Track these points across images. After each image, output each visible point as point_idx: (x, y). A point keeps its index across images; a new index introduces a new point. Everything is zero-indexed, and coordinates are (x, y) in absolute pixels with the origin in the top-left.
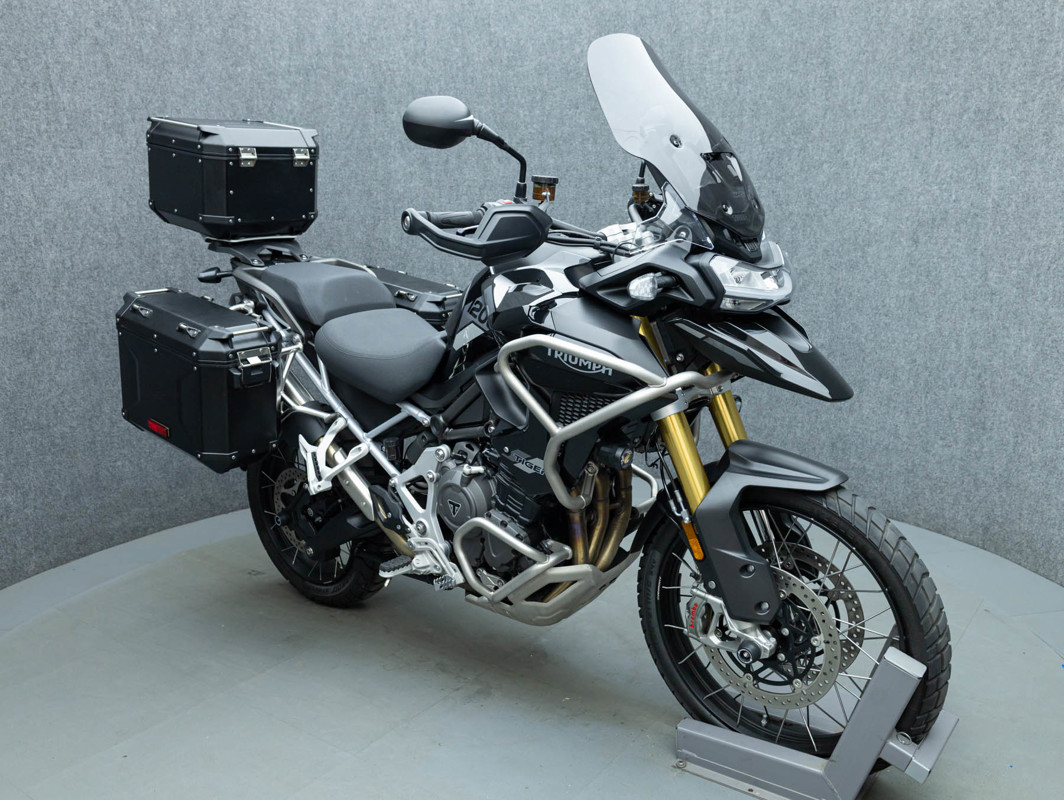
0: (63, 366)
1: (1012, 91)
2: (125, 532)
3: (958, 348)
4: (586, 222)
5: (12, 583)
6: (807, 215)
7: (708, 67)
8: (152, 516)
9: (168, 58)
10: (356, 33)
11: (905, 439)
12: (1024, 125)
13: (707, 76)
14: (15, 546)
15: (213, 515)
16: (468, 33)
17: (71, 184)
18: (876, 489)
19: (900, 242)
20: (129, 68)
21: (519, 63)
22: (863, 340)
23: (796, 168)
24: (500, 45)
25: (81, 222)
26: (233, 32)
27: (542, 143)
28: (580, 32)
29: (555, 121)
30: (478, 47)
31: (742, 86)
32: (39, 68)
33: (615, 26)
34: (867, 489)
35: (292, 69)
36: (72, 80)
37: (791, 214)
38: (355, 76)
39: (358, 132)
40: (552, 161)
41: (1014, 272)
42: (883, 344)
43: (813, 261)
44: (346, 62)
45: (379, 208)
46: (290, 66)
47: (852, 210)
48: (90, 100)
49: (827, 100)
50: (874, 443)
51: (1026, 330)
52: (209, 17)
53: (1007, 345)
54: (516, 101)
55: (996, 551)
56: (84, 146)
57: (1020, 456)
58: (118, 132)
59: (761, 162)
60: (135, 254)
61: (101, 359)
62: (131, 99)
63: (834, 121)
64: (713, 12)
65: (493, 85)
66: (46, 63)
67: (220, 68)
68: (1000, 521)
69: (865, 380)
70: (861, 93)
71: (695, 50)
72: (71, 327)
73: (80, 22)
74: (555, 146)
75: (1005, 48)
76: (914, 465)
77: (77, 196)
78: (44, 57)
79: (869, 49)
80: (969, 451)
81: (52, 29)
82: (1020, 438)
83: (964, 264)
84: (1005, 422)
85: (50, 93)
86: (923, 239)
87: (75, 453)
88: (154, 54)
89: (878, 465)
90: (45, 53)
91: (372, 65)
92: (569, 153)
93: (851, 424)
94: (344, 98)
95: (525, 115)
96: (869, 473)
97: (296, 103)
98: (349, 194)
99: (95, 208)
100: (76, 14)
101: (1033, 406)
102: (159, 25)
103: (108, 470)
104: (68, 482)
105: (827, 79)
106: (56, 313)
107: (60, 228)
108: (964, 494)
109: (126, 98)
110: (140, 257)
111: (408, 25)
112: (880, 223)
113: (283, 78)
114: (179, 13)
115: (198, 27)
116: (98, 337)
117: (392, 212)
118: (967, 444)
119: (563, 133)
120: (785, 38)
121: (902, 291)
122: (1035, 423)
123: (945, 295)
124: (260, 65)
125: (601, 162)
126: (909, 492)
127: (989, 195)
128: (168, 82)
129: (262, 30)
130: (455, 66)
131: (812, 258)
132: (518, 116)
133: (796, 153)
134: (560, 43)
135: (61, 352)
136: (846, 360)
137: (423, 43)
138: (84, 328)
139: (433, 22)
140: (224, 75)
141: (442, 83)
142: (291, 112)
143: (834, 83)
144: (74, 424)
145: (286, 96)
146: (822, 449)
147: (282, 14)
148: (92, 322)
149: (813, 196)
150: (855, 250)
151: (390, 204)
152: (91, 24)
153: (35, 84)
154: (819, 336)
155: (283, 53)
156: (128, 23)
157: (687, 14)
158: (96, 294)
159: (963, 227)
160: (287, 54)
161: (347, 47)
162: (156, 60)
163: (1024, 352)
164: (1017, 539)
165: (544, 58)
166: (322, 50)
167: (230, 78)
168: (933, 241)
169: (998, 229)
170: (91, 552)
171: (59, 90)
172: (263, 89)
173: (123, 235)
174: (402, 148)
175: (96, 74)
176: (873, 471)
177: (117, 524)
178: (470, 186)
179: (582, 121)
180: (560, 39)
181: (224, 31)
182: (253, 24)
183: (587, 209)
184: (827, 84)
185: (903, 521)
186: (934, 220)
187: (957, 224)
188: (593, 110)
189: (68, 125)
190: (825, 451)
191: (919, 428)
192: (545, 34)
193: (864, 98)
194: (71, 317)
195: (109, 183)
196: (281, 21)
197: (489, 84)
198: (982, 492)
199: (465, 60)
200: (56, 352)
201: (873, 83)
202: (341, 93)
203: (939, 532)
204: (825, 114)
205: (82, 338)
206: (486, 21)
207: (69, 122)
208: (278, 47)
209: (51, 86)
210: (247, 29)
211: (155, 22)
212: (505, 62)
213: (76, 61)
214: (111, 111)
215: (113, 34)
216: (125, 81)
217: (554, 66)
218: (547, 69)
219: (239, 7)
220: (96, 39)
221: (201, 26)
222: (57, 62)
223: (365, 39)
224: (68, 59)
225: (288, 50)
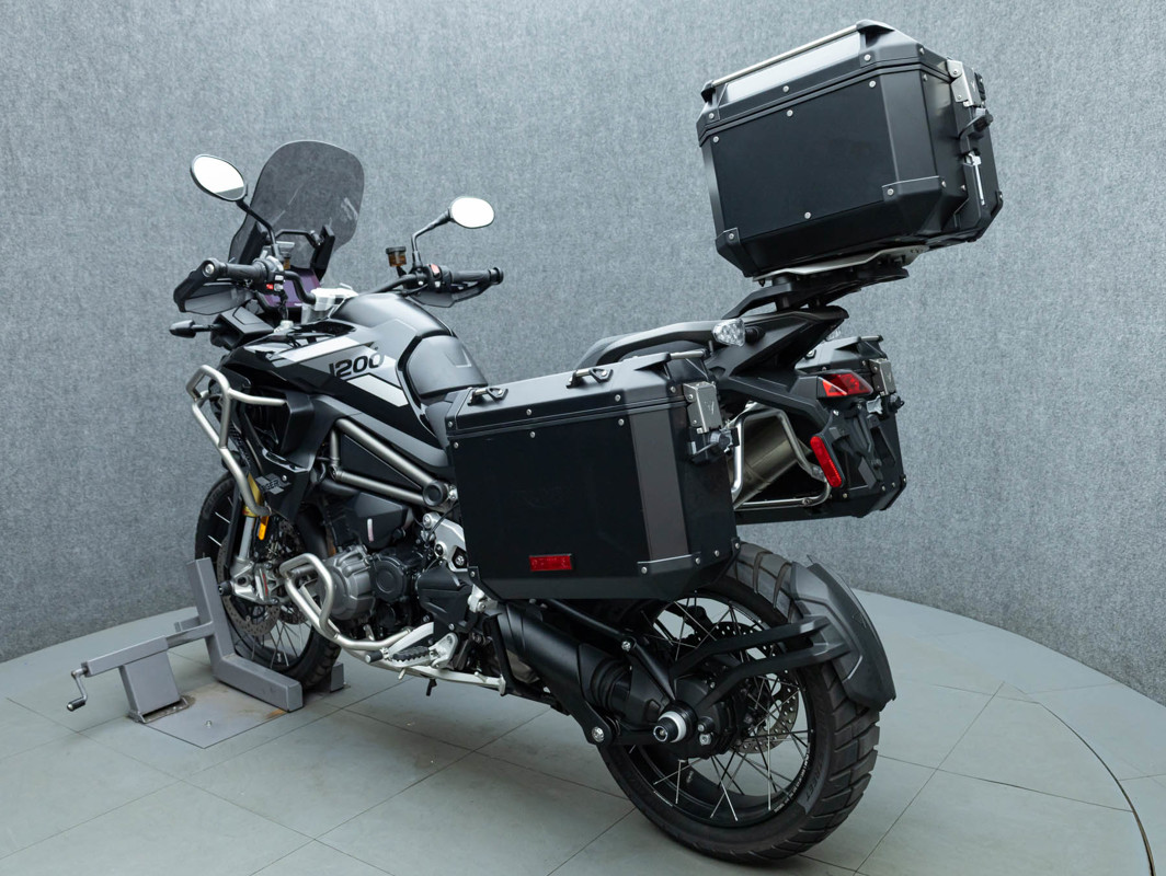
0: (17, 443)
1: (1013, 145)
2: (82, 625)
3: (971, 415)
4: (581, 290)
8: (112, 607)
9: (135, 122)
10: (335, 95)
11: (920, 514)
12: (1026, 180)
15: (179, 608)
16: (455, 94)
17: (30, 254)
18: (892, 569)
19: (909, 305)
20: (94, 132)
21: (508, 125)
24: (488, 106)
25: (39, 292)
26: (205, 95)
27: (533, 208)
28: (571, 93)
29: (546, 185)
30: (465, 108)
33: (608, 86)
34: (883, 571)
35: (268, 133)
36: (33, 145)
40: (544, 227)
41: (1023, 333)
44: (324, 125)
45: (359, 278)
48: (52, 165)
50: (889, 520)
51: (1037, 392)
52: (179, 80)
53: (1020, 410)
54: (505, 165)
55: (1017, 631)
56: (45, 213)
57: (1037, 527)
58: (80, 198)
60: (97, 326)
61: (60, 437)
62: (95, 164)
64: (709, 70)
65: (480, 148)
66: (5, 127)
67: (190, 132)
68: (1020, 597)
72: (27, 403)
73: (42, 84)
74: (547, 210)
75: (1004, 101)
76: (930, 542)
77: (37, 264)
80: (986, 523)
81: (14, 91)
82: (1036, 507)
83: (973, 326)
84: (1021, 492)
85: (10, 158)
86: (930, 301)
87: (29, 537)
88: (121, 117)
89: (894, 544)
90: (5, 116)
92: (562, 218)
94: (324, 162)
95: (515, 180)
96: (885, 552)
99: (55, 277)
100: (38, 76)
101: (1047, 472)
102: (126, 87)
103: (65, 557)
104: (21, 568)
106: (11, 387)
107: (17, 298)
108: (983, 570)
109: (91, 163)
110: (103, 330)
111: (390, 86)
113: (258, 141)
114: (147, 75)
115: (167, 90)
116: (56, 414)
118: (983, 517)
119: (555, 198)
121: (912, 357)
122: (1050, 491)
123: (955, 359)
124: (233, 129)
125: (596, 227)
126: (928, 571)
127: (995, 253)
128: (135, 147)
129: (236, 93)
130: (440, 129)
132: (508, 180)
134: (550, 103)
135: (16, 430)
137: (405, 104)
138: (41, 404)
139: (416, 83)
140: (195, 139)
141: (427, 146)
144: (29, 507)
146: (836, 528)
147: (256, 76)
148: (50, 397)
150: (863, 314)
151: (372, 273)
152: (54, 87)
155: (258, 116)
156: (93, 85)
157: (683, 72)
158: (54, 368)
159: (970, 286)
160: (262, 116)
161: (325, 110)
162: (123, 124)
163: (1037, 416)
164: (1037, 616)
165: (534, 119)
166: (299, 113)
167: (201, 141)
168: (941, 303)
169: (1006, 288)
170: (45, 645)
171: (19, 153)
172: (236, 154)
173: (85, 306)
174: (385, 214)
175: (59, 138)
176: (889, 550)
177: (74, 616)
179: (576, 185)
180: (552, 99)
181: (196, 94)
182: (225, 86)
183: (581, 277)
185: (922, 603)
186: (941, 280)
187: (965, 284)
188: (586, 172)
189: (29, 190)
190: (838, 530)
191: (935, 501)
192: (535, 95)
194: (28, 392)
195: (71, 251)
196: (256, 83)
197: (476, 147)
198: (1001, 567)
199: (451, 122)
200: (10, 429)
203: (959, 613)
205: (38, 414)
206: (473, 82)
207: (29, 187)
208: (253, 110)
209: (11, 150)
210: (219, 91)
211: (122, 85)
212: (493, 124)
213: (38, 125)
214: (74, 176)
215: (78, 97)
216: (89, 145)
217: (545, 127)
218: (537, 130)
219: (211, 69)
220: (60, 102)
221: (170, 88)
222: (18, 126)
223: (344, 101)
224: (30, 123)
225: (262, 112)
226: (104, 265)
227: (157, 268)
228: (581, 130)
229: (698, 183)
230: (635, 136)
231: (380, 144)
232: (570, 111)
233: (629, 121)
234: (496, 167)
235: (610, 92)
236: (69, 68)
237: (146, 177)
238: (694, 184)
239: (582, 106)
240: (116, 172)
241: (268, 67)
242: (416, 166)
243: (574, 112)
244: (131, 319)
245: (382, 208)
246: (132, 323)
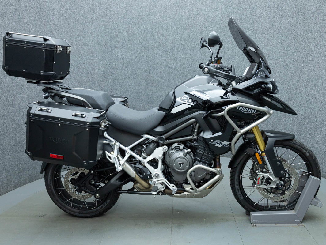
5: (36, 180)
6: (297, 68)
7: (262, 17)
9: (87, 22)
10: (145, 11)
13: (262, 20)
14: (37, 169)
16: (181, 9)
20: (75, 25)
21: (198, 18)
22: (317, 113)
23: (293, 52)
24: (191, 12)
26: (106, 13)
28: (218, 7)
30: (184, 13)
31: (274, 23)
32: (48, 26)
33: (230, 5)
35: (125, 23)
36: (58, 30)
37: (291, 68)
38: (144, 24)
39: (145, 42)
42: (324, 115)
43: (299, 84)
44: (141, 20)
46: (124, 22)
47: (313, 66)
49: (304, 27)
52: (99, 8)
59: (280, 50)
60: (75, 82)
62: (75, 35)
63: (307, 35)
67: (102, 24)
69: (317, 128)
70: (317, 25)
71: (258, 11)
73: (61, 12)
78: (50, 23)
79: (320, 9)
81: (53, 14)
85: (52, 34)
88: (83, 20)
90: (50, 22)
91: (150, 21)
93: (312, 143)
97: (125, 34)
98: (141, 62)
100: (60, 9)
102: (84, 11)
105: (305, 20)
109: (74, 34)
111: (161, 7)
112: (323, 71)
113: (122, 26)
114: (90, 7)
115: (96, 12)
117: (155, 67)
120: (290, 6)
124: (115, 22)
128: (86, 29)
129: (115, 12)
130: (176, 20)
131: (298, 83)
132: (197, 36)
133: (293, 46)
134: (211, 11)
136: (310, 120)
137: (166, 13)
139: (169, 6)
140: (103, 26)
141: (172, 26)
142: (124, 37)
143: (307, 21)
145: (122, 32)
147: (122, 6)
149: (299, 61)
150: (314, 81)
151: (155, 65)
152: (64, 12)
153: (47, 31)
154: (300, 111)
155: (122, 18)
156: (75, 11)
160: (123, 18)
161: (142, 16)
166: (134, 17)
167: (105, 27)
171: (54, 32)
172: (115, 30)
173: (72, 76)
175: (65, 27)
178: (181, 59)
180: (211, 10)
181: (104, 12)
184: (304, 22)
192: (206, 8)
193: (318, 27)
196: (121, 8)
197: (188, 26)
199: (180, 18)
201: (321, 21)
202: (140, 30)
204: (304, 32)
206: (187, 5)
209: (52, 32)
210: (111, 11)
211: (83, 11)
212: (193, 18)
213: (59, 24)
214: (69, 38)
215: (71, 15)
216: (74, 29)
217: (209, 19)
218: (207, 20)
219: (108, 5)
220: (65, 17)
221: (97, 11)
222: (54, 24)
223: (148, 13)
224: (57, 23)
225: (123, 17)
226: (77, 64)
227: (92, 65)
228: (221, 19)
229: (259, 36)
230: (238, 21)
231: (158, 26)
232: (217, 13)
233: (237, 16)
234: (193, 32)
235: (230, 7)
236: (68, 7)
237: (89, 38)
238: (258, 36)
239: (222, 12)
240: (81, 37)
241: (125, 3)
242: (169, 32)
243: (219, 14)
244: (85, 79)
245: (158, 45)
246: (85, 81)
